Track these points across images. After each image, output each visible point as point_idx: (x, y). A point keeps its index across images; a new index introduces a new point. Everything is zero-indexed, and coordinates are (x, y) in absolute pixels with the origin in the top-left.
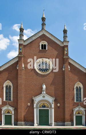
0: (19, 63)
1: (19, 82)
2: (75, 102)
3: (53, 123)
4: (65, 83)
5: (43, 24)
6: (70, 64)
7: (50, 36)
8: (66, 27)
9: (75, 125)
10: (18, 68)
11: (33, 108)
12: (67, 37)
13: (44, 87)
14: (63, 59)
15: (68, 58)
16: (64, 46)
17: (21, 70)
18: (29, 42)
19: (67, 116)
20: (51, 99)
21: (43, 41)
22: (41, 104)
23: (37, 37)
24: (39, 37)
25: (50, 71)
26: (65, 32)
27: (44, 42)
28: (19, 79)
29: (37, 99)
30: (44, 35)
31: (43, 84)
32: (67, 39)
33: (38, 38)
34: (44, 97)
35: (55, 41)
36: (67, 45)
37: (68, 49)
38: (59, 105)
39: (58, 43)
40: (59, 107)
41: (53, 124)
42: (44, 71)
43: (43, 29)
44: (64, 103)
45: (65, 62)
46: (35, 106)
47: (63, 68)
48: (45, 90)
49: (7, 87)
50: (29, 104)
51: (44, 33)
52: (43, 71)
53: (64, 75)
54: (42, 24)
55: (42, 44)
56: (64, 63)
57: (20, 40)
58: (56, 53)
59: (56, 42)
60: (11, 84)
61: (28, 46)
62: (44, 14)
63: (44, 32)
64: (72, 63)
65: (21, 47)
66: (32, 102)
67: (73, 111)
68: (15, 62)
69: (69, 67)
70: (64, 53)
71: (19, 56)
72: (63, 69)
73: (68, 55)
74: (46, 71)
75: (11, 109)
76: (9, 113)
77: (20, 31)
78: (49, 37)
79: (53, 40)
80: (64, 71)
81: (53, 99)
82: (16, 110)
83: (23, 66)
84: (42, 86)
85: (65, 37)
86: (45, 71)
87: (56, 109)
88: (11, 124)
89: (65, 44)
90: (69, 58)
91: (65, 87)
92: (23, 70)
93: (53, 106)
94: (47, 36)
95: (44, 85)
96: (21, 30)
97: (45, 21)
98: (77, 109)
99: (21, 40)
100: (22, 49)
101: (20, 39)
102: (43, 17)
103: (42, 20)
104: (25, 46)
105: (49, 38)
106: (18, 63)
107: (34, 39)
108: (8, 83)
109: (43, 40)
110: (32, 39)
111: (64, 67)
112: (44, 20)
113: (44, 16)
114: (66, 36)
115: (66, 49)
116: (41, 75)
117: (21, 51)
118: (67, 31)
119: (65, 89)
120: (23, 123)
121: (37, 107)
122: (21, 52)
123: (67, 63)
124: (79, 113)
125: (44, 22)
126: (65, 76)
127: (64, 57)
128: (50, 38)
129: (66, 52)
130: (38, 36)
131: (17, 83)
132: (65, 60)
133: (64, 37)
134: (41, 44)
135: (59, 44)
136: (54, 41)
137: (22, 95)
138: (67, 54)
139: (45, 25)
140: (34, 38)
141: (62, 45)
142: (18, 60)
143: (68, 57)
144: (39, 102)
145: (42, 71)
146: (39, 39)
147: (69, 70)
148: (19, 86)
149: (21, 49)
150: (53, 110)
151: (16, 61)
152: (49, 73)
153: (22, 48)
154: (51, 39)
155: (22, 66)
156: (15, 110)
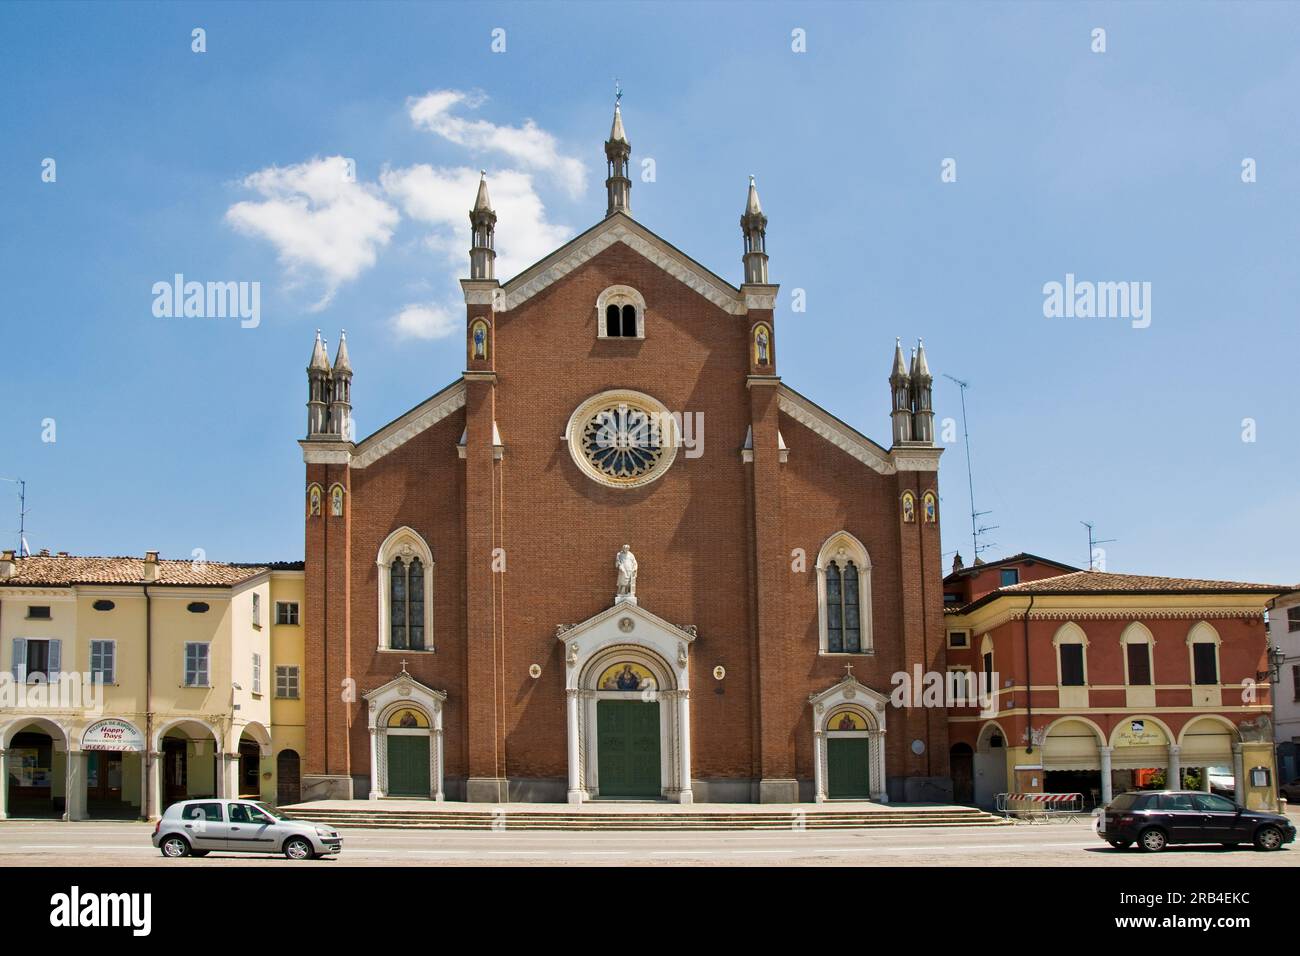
0: (470, 420)
1: (470, 534)
2: (823, 651)
3: (687, 781)
4: (759, 544)
5: (617, 185)
6: (787, 424)
7: (662, 255)
8: (756, 200)
9: (821, 795)
10: (462, 455)
11: (562, 696)
12: (766, 258)
13: (629, 564)
14: (746, 394)
15: (775, 387)
16: (745, 312)
17: (484, 466)
18: (532, 294)
19: (774, 743)
20: (669, 641)
21: (615, 289)
22: (612, 668)
23: (576, 264)
24: (594, 261)
25: (663, 467)
26: (753, 225)
27: (626, 289)
28: (470, 522)
29: (586, 641)
30: (619, 250)
31: (620, 548)
32: (769, 273)
33: (586, 266)
34: (626, 624)
35: (690, 284)
36: (765, 306)
37: (771, 336)
38: (719, 673)
39: (708, 296)
40: (720, 688)
41: (687, 793)
42: (624, 471)
43: (614, 211)
44: (753, 659)
45: (755, 415)
46: (571, 683)
47: (741, 447)
48: (633, 585)
49: (396, 565)
50: (536, 671)
51: (626, 240)
52: (618, 468)
53: (753, 488)
54: (609, 183)
55: (613, 302)
56: (748, 420)
57: (475, 285)
58: (697, 355)
59: (700, 290)
60: (422, 550)
61: (525, 315)
62: (619, 120)
63: (621, 229)
64: (800, 419)
65: (480, 328)
66: (556, 656)
67: (808, 711)
68: (445, 414)
69: (782, 444)
70: (747, 354)
71: (468, 377)
72: (747, 457)
73: (773, 370)
74: (636, 469)
75: (427, 700)
76: (413, 724)
77: (474, 229)
78: (653, 259)
79: (681, 278)
80: (748, 470)
81: (687, 638)
82: (456, 705)
83: (497, 440)
84: (615, 560)
85: (753, 259)
86: (630, 468)
87: (707, 695)
88: (426, 792)
89: (753, 302)
90: (779, 387)
91: (760, 567)
92: (496, 461)
93: (684, 682)
94: (643, 252)
95: (630, 556)
96: (482, 224)
97: (626, 159)
98: (833, 698)
99: (483, 285)
100: (489, 336)
101: (474, 279)
102: (617, 138)
103: (611, 158)
104: (503, 319)
105: (654, 266)
106: (465, 420)
107: (559, 276)
108: (405, 543)
109: (618, 280)
110: (550, 277)
111: (748, 441)
112: (619, 155)
113: (621, 134)
114: (758, 255)
115: (759, 332)
116: (610, 492)
117: (482, 349)
118: (764, 221)
119: (760, 575)
120: (500, 783)
121: (584, 690)
122: (479, 357)
123: (770, 416)
124: (846, 725)
125: (618, 169)
126: (758, 500)
127: (751, 382)
128: (662, 265)
129: (758, 354)
130: (586, 258)
131: (462, 541)
132: (756, 400)
133: (746, 259)
134: (602, 308)
135: (718, 302)
136: (682, 285)
137: (490, 616)
138: (767, 366)
139: (629, 184)
140: (559, 271)
141: (733, 309)
142: (462, 403)
143: (775, 382)
144: (599, 655)
145: (611, 469)
146: (593, 271)
147: (784, 459)
148: (470, 562)
149: (479, 340)
150: (686, 704)
151: (454, 409)
152: (660, 481)
153: (489, 330)
154: (664, 272)
155: (492, 438)
156: (447, 707)
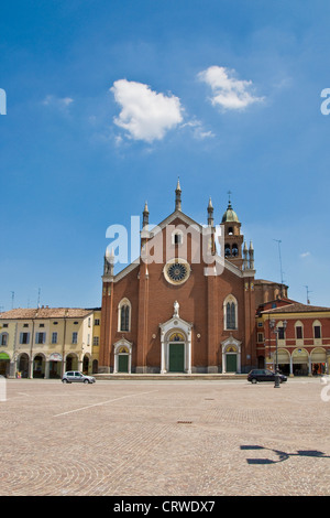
0: (141, 268)
1: (140, 299)
2: (225, 329)
3: (190, 367)
5: (178, 201)
8: (211, 203)
9: (224, 371)
10: (139, 278)
11: (160, 344)
13: (177, 306)
17: (144, 281)
19: (212, 356)
20: (185, 327)
22: (172, 334)
23: (167, 224)
25: (186, 278)
26: (210, 211)
28: (140, 296)
29: (166, 328)
30: (178, 219)
31: (175, 302)
34: (176, 323)
38: (199, 336)
40: (199, 340)
41: (190, 370)
42: (177, 280)
43: (176, 210)
44: (207, 332)
46: (162, 340)
48: (178, 312)
49: (123, 308)
50: (154, 336)
51: (179, 217)
53: (208, 284)
54: (176, 201)
60: (129, 304)
62: (179, 184)
63: (178, 214)
66: (159, 332)
67: (221, 346)
74: (180, 279)
75: (128, 344)
76: (124, 351)
80: (207, 278)
81: (191, 326)
82: (135, 346)
84: (173, 305)
85: (210, 220)
87: (196, 341)
88: (127, 371)
91: (209, 306)
92: (147, 279)
93: (190, 339)
94: (183, 220)
95: (177, 304)
96: (145, 215)
97: (180, 195)
98: (227, 343)
103: (176, 195)
105: (186, 224)
106: (139, 269)
107: (163, 228)
108: (125, 302)
112: (178, 194)
113: (179, 188)
116: (174, 286)
118: (213, 209)
120: (144, 368)
121: (166, 341)
124: (231, 350)
125: (178, 197)
126: (209, 287)
130: (169, 223)
131: (138, 301)
133: (208, 220)
137: (145, 321)
139: (181, 201)
142: (139, 264)
144: (170, 331)
145: (174, 280)
147: (216, 275)
148: (139, 307)
150: (190, 345)
151: (137, 265)
152: (186, 282)
154: (188, 225)
155: (146, 273)
156: (133, 347)
